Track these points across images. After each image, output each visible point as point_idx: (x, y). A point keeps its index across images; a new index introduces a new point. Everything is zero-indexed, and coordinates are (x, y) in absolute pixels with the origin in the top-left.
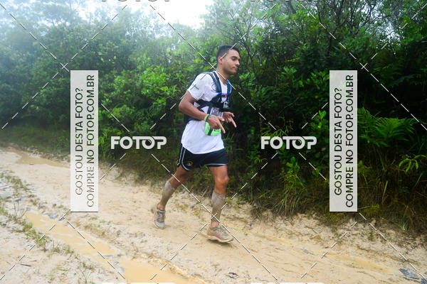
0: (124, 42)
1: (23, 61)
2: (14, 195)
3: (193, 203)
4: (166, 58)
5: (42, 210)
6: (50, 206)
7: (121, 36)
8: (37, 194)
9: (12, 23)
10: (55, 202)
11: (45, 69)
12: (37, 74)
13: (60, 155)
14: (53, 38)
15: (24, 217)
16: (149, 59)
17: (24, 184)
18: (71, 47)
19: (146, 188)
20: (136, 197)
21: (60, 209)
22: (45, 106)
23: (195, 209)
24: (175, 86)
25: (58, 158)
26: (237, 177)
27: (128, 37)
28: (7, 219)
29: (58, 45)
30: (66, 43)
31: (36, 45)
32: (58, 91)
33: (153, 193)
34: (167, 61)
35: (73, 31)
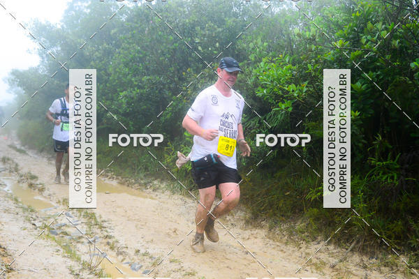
0: (230, 22)
1: (99, 55)
2: (86, 234)
3: (333, 261)
4: (290, 41)
5: (121, 257)
6: (131, 252)
7: (225, 13)
8: (115, 233)
9: (87, 8)
10: (138, 246)
11: (126, 65)
12: (116, 72)
13: (142, 182)
14: (137, 23)
15: (100, 267)
16: (265, 44)
17: (99, 220)
18: (160, 33)
19: (262, 233)
20: (248, 245)
21: (145, 257)
22: (126, 114)
23: (337, 270)
24: (306, 83)
25: (140, 185)
26: (406, 223)
27: (235, 15)
28: (81, 267)
29: (142, 31)
30: (153, 29)
31: (115, 33)
32: (142, 94)
33: (271, 242)
34: (291, 46)
35: (162, 11)
